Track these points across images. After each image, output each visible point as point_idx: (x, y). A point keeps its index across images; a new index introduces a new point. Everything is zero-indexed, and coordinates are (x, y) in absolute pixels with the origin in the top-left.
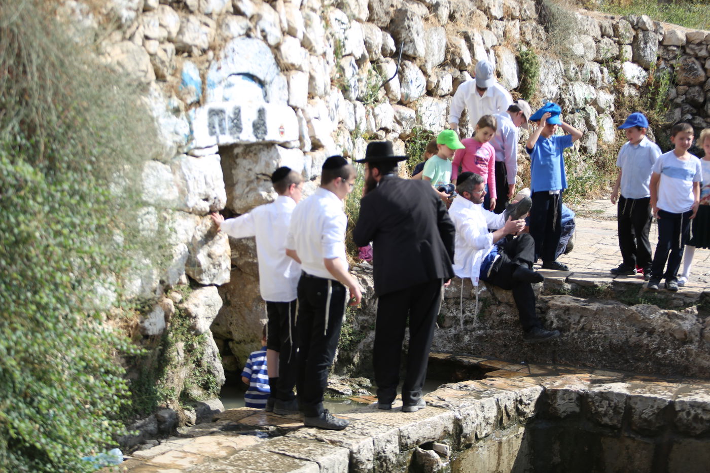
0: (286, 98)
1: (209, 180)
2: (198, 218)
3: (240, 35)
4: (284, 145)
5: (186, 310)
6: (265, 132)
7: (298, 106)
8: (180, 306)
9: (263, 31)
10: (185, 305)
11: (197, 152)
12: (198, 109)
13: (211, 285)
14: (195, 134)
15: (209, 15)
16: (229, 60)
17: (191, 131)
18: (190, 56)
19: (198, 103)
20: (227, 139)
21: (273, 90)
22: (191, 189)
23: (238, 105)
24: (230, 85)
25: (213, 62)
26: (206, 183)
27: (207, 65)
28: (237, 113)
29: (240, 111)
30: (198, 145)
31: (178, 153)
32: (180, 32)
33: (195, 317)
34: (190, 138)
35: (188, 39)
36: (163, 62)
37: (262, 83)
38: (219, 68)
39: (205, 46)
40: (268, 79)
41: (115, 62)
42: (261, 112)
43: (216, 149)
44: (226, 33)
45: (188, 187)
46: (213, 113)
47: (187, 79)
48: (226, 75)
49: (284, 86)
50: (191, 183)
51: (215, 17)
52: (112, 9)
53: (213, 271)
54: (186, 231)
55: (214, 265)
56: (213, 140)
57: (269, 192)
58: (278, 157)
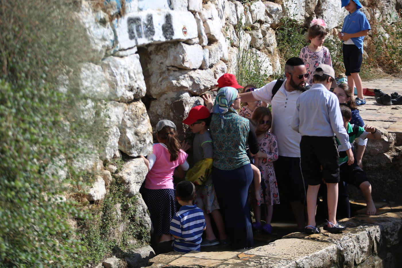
0: (186, 5)
2: (125, 105)
4: (187, 42)
5: (121, 178)
6: (172, 33)
7: (196, 10)
8: (116, 175)
10: (120, 174)
11: (121, 53)
12: (119, 19)
14: (119, 39)
17: (116, 37)
19: (119, 15)
20: (143, 41)
22: (119, 82)
23: (150, 13)
26: (130, 77)
28: (150, 19)
30: (122, 48)
31: (107, 55)
33: (128, 183)
34: (115, 41)
42: (168, 17)
43: (135, 49)
45: (116, 81)
46: (131, 21)
50: (118, 78)
53: (140, 146)
54: (117, 116)
55: (140, 141)
56: (133, 43)
57: (178, 80)
58: (184, 52)
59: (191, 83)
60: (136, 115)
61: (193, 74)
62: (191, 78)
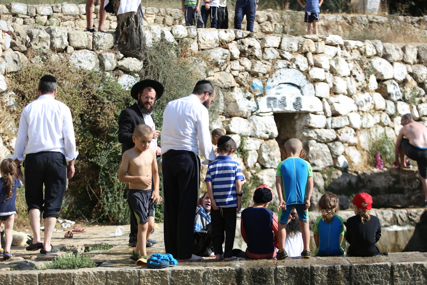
0: (314, 93)
1: (267, 125)
2: (263, 140)
3: (284, 68)
4: (315, 113)
5: (257, 176)
6: (301, 107)
7: (322, 96)
8: (255, 175)
9: (297, 65)
10: (257, 174)
11: (260, 114)
12: (261, 98)
13: (271, 168)
14: (260, 107)
15: (268, 60)
16: (278, 78)
17: (258, 106)
18: (258, 76)
19: (261, 95)
20: (278, 109)
21: (305, 90)
22: (258, 128)
23: (284, 95)
24: (280, 88)
25: (269, 79)
26: (266, 127)
27: (266, 80)
28: (284, 99)
29: (285, 99)
30: (261, 111)
31: (252, 115)
32: (252, 67)
33: (262, 180)
34: (258, 108)
35: (256, 70)
36: (241, 79)
37: (299, 87)
38: (272, 81)
39: (265, 72)
40: (302, 85)
41: (217, 79)
42: (298, 99)
43: (272, 113)
44: (276, 67)
45: (256, 128)
46: (269, 99)
47: (254, 85)
48: (277, 84)
49: (312, 88)
50: (257, 126)
51: (271, 61)
52: (214, 59)
53: (271, 162)
54: (256, 145)
55: (271, 159)
56: (270, 110)
57: (308, 133)
58: (310, 118)
59: (316, 135)
60: (269, 146)
61: (317, 130)
62: (316, 133)
